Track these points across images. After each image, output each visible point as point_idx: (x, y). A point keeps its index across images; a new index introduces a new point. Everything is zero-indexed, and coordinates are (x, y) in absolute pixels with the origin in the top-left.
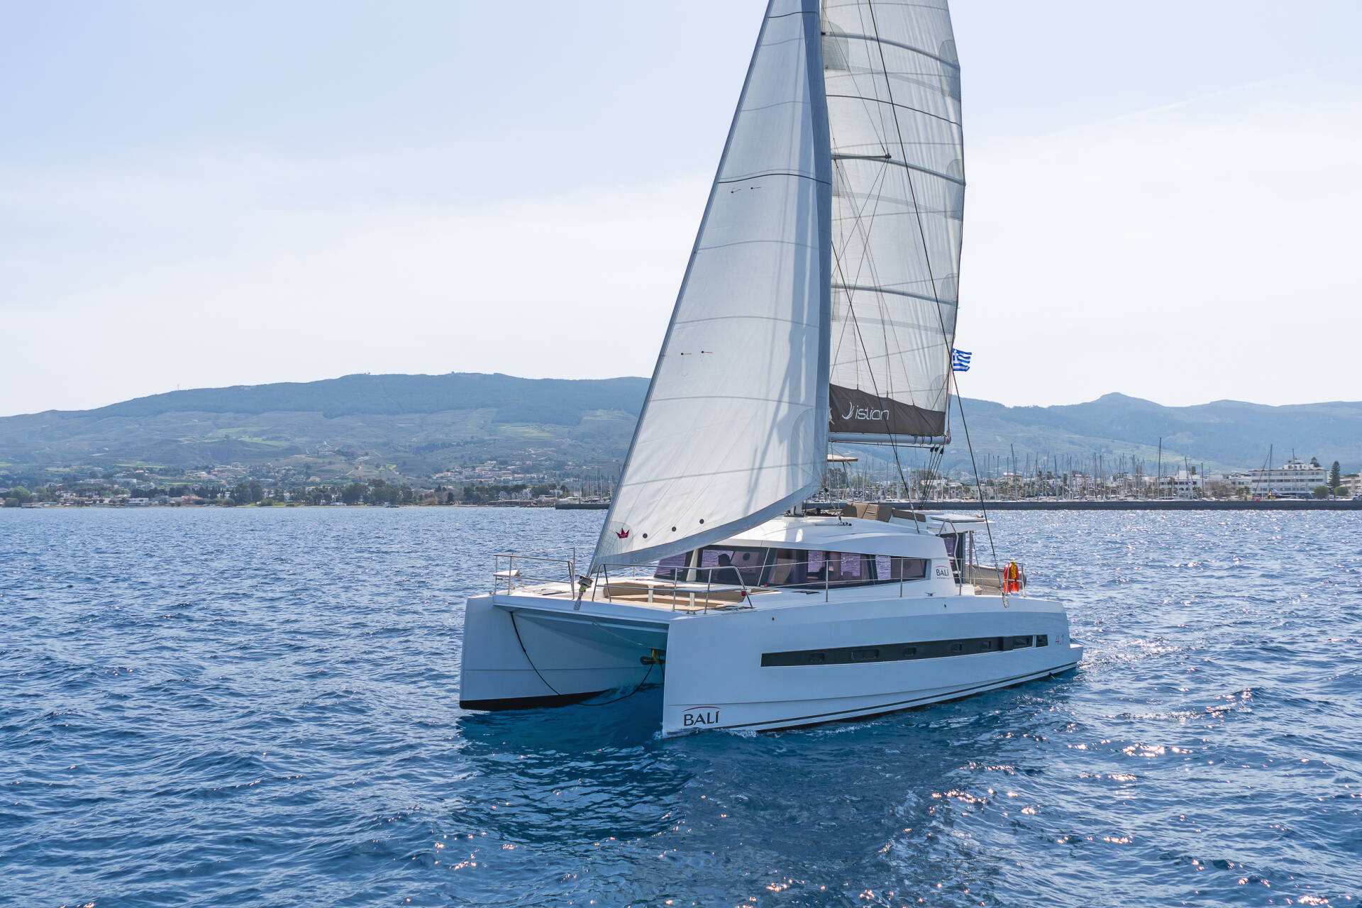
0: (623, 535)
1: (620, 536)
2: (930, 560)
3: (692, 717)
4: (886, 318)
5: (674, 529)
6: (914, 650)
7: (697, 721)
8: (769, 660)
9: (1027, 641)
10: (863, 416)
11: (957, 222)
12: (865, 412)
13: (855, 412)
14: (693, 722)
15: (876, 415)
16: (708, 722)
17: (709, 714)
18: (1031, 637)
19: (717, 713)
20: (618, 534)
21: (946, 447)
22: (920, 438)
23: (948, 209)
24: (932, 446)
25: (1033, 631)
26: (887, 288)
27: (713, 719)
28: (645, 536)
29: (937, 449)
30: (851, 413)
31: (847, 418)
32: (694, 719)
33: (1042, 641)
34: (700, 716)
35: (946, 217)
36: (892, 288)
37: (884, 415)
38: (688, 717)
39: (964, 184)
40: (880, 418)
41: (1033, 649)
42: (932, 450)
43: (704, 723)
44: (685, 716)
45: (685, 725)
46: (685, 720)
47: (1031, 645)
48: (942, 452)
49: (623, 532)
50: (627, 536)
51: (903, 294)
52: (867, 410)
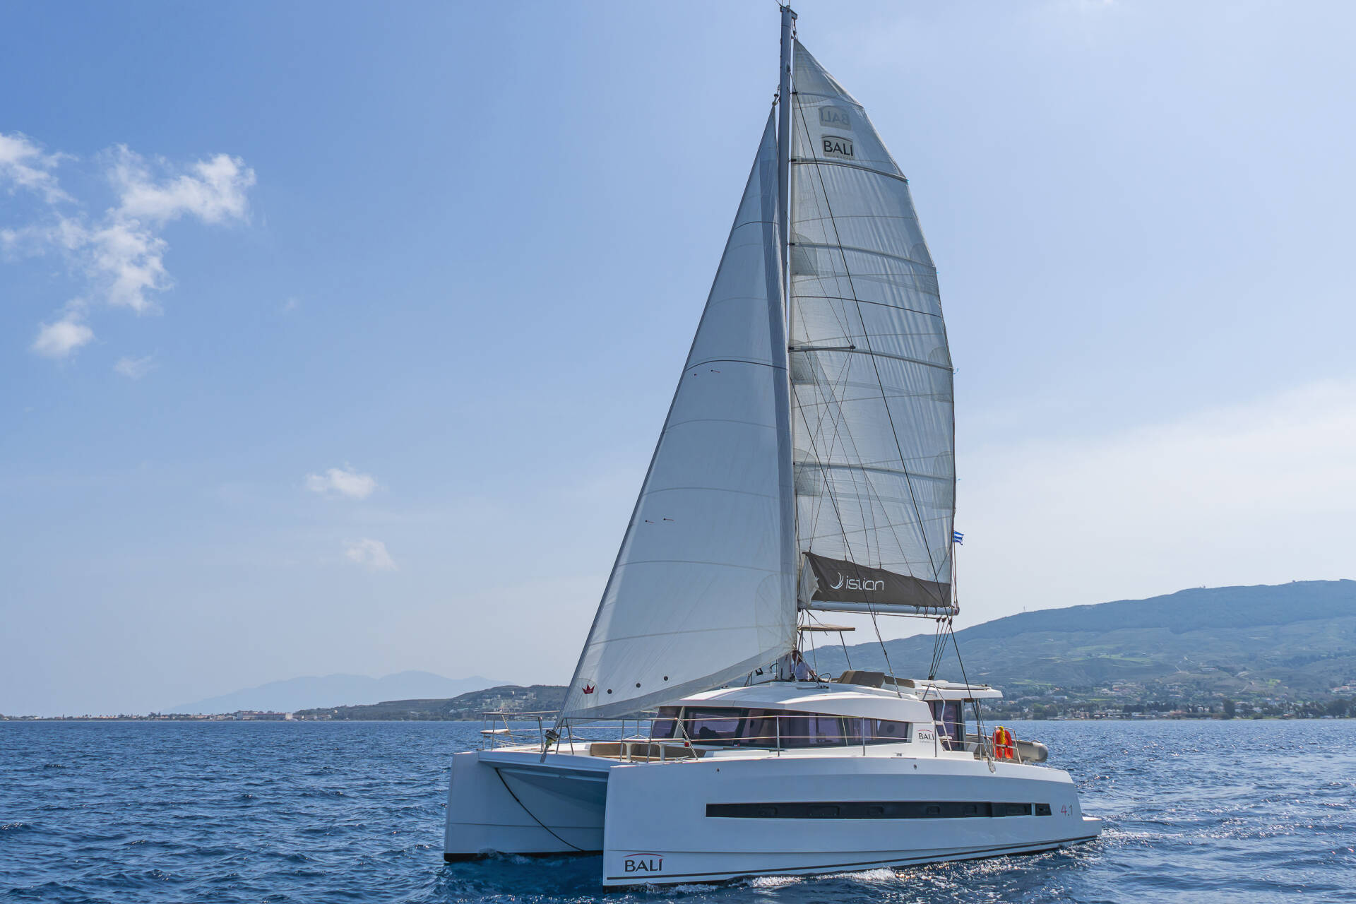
0: (589, 691)
1: (586, 693)
2: (912, 723)
3: (633, 863)
4: (871, 493)
5: (638, 685)
6: (882, 810)
7: (639, 868)
8: (713, 810)
9: (1024, 809)
10: (855, 586)
11: (947, 405)
12: (857, 583)
13: (845, 582)
14: (634, 868)
15: (869, 586)
16: (651, 870)
17: (651, 861)
18: (1030, 805)
19: (660, 861)
20: (584, 690)
22: (922, 609)
23: (935, 392)
24: (938, 616)
25: (1033, 799)
26: (869, 466)
27: (656, 866)
28: (610, 692)
30: (841, 583)
31: (837, 588)
32: (636, 865)
33: (1043, 810)
34: (642, 862)
35: (933, 399)
36: (875, 466)
37: (879, 586)
38: (630, 863)
39: (952, 370)
40: (875, 588)
41: (1033, 818)
42: (938, 620)
43: (647, 870)
44: (626, 862)
45: (626, 870)
46: (626, 866)
47: (1030, 813)
48: (950, 624)
49: (588, 687)
50: (592, 692)
51: (888, 471)
52: (859, 581)
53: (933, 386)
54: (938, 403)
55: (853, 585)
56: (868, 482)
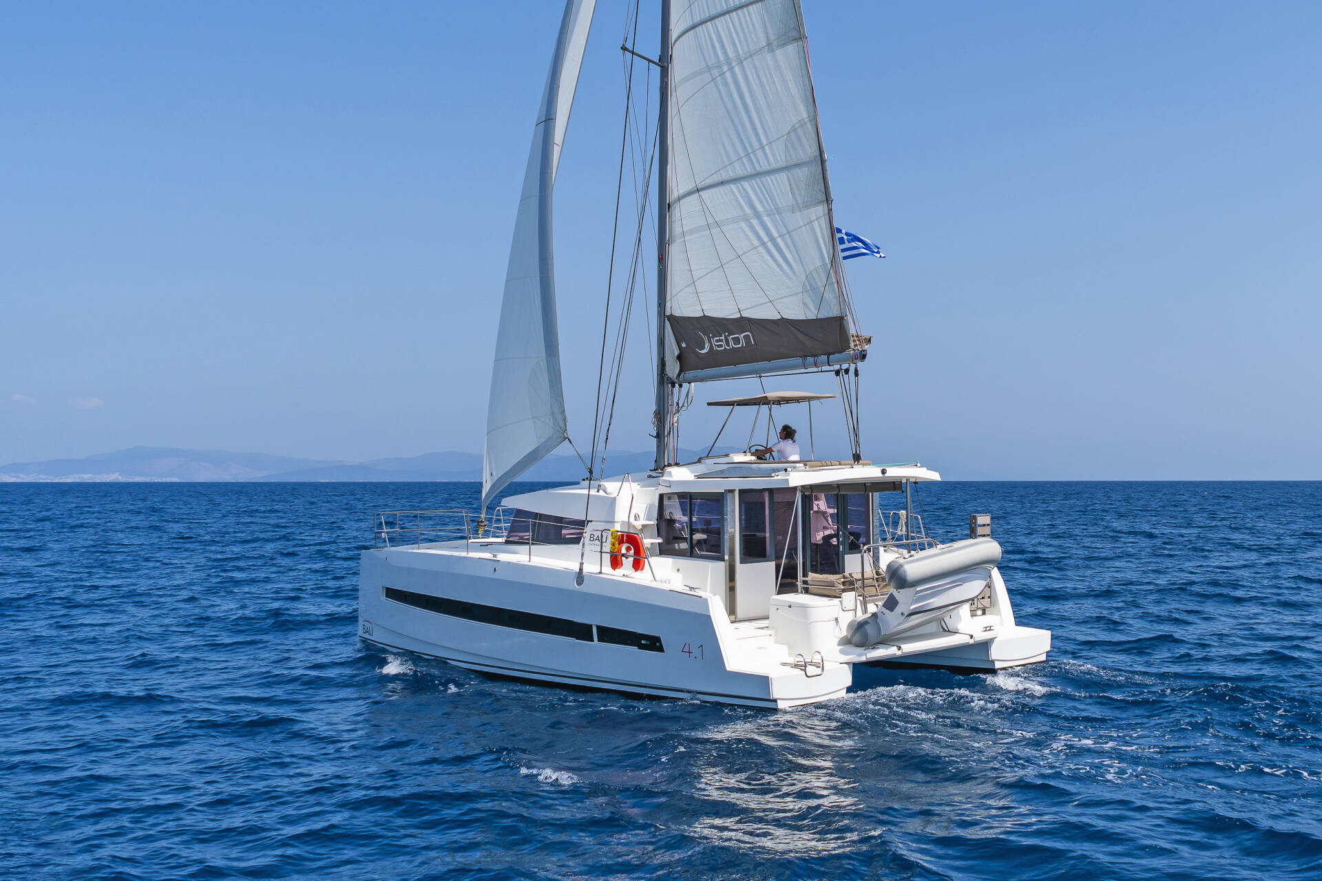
4: (710, 220)
10: (721, 346)
11: (792, 49)
12: (722, 341)
13: (710, 342)
15: (737, 341)
21: (860, 365)
22: (810, 360)
23: (773, 39)
24: (837, 367)
29: (847, 371)
30: (705, 346)
31: (702, 352)
33: (653, 644)
37: (746, 337)
40: (742, 343)
42: (837, 373)
48: (856, 374)
51: (722, 183)
52: (723, 338)
53: (770, 31)
54: (779, 53)
55: (720, 343)
56: (705, 207)
